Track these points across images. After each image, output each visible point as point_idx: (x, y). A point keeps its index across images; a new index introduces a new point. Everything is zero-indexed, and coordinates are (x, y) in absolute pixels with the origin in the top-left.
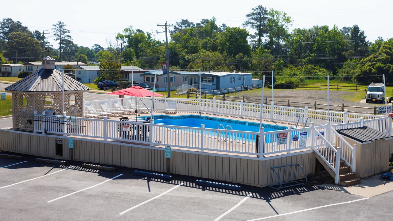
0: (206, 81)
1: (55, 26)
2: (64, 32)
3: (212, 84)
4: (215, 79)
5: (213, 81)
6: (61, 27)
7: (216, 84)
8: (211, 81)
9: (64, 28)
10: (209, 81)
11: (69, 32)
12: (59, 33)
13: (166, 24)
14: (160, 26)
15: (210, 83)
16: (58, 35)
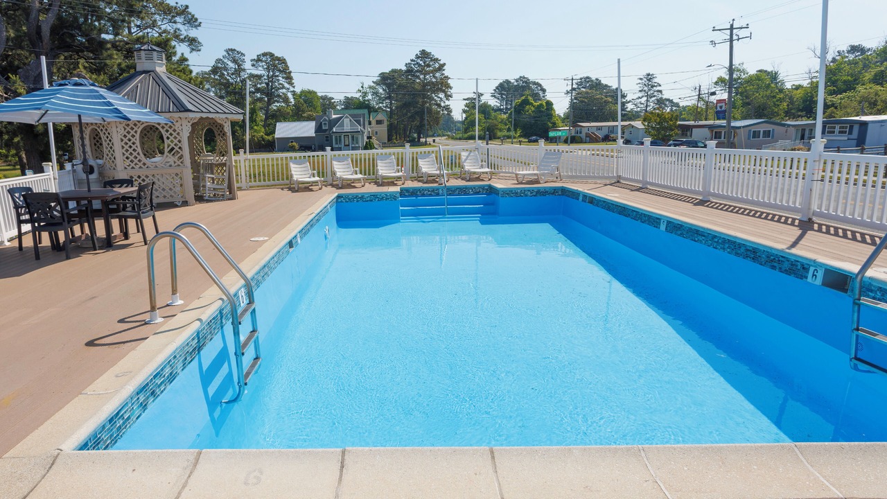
0: (833, 132)
1: (641, 79)
2: (653, 86)
3: (846, 138)
4: (856, 129)
5: (850, 133)
6: (649, 80)
7: (856, 137)
8: (845, 132)
9: (654, 81)
10: (840, 132)
11: (660, 86)
12: (646, 88)
13: (732, 25)
14: (720, 30)
15: (841, 136)
16: (645, 91)
